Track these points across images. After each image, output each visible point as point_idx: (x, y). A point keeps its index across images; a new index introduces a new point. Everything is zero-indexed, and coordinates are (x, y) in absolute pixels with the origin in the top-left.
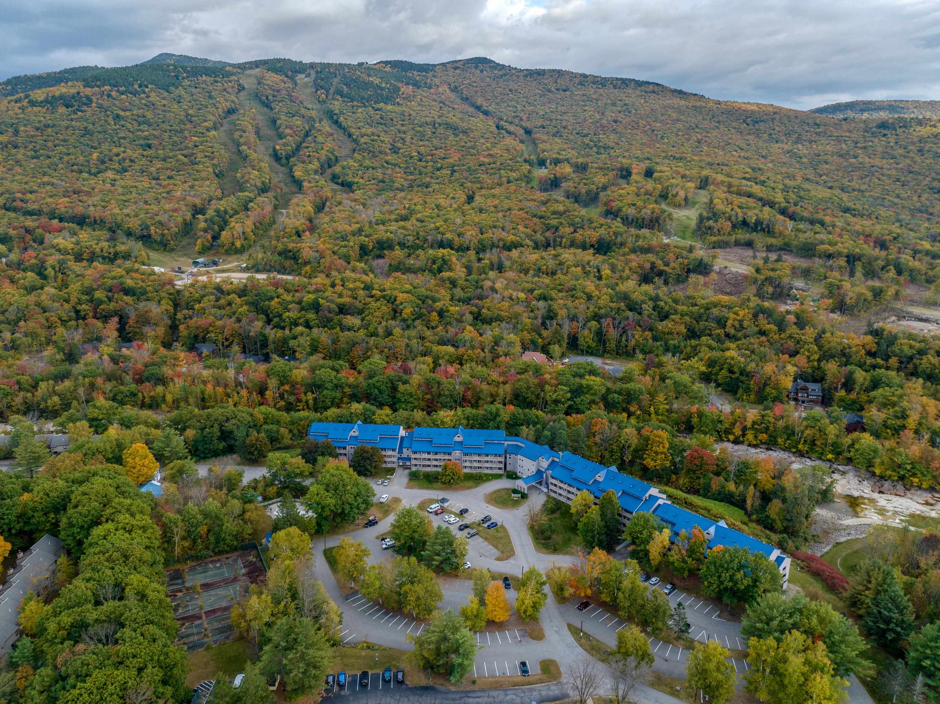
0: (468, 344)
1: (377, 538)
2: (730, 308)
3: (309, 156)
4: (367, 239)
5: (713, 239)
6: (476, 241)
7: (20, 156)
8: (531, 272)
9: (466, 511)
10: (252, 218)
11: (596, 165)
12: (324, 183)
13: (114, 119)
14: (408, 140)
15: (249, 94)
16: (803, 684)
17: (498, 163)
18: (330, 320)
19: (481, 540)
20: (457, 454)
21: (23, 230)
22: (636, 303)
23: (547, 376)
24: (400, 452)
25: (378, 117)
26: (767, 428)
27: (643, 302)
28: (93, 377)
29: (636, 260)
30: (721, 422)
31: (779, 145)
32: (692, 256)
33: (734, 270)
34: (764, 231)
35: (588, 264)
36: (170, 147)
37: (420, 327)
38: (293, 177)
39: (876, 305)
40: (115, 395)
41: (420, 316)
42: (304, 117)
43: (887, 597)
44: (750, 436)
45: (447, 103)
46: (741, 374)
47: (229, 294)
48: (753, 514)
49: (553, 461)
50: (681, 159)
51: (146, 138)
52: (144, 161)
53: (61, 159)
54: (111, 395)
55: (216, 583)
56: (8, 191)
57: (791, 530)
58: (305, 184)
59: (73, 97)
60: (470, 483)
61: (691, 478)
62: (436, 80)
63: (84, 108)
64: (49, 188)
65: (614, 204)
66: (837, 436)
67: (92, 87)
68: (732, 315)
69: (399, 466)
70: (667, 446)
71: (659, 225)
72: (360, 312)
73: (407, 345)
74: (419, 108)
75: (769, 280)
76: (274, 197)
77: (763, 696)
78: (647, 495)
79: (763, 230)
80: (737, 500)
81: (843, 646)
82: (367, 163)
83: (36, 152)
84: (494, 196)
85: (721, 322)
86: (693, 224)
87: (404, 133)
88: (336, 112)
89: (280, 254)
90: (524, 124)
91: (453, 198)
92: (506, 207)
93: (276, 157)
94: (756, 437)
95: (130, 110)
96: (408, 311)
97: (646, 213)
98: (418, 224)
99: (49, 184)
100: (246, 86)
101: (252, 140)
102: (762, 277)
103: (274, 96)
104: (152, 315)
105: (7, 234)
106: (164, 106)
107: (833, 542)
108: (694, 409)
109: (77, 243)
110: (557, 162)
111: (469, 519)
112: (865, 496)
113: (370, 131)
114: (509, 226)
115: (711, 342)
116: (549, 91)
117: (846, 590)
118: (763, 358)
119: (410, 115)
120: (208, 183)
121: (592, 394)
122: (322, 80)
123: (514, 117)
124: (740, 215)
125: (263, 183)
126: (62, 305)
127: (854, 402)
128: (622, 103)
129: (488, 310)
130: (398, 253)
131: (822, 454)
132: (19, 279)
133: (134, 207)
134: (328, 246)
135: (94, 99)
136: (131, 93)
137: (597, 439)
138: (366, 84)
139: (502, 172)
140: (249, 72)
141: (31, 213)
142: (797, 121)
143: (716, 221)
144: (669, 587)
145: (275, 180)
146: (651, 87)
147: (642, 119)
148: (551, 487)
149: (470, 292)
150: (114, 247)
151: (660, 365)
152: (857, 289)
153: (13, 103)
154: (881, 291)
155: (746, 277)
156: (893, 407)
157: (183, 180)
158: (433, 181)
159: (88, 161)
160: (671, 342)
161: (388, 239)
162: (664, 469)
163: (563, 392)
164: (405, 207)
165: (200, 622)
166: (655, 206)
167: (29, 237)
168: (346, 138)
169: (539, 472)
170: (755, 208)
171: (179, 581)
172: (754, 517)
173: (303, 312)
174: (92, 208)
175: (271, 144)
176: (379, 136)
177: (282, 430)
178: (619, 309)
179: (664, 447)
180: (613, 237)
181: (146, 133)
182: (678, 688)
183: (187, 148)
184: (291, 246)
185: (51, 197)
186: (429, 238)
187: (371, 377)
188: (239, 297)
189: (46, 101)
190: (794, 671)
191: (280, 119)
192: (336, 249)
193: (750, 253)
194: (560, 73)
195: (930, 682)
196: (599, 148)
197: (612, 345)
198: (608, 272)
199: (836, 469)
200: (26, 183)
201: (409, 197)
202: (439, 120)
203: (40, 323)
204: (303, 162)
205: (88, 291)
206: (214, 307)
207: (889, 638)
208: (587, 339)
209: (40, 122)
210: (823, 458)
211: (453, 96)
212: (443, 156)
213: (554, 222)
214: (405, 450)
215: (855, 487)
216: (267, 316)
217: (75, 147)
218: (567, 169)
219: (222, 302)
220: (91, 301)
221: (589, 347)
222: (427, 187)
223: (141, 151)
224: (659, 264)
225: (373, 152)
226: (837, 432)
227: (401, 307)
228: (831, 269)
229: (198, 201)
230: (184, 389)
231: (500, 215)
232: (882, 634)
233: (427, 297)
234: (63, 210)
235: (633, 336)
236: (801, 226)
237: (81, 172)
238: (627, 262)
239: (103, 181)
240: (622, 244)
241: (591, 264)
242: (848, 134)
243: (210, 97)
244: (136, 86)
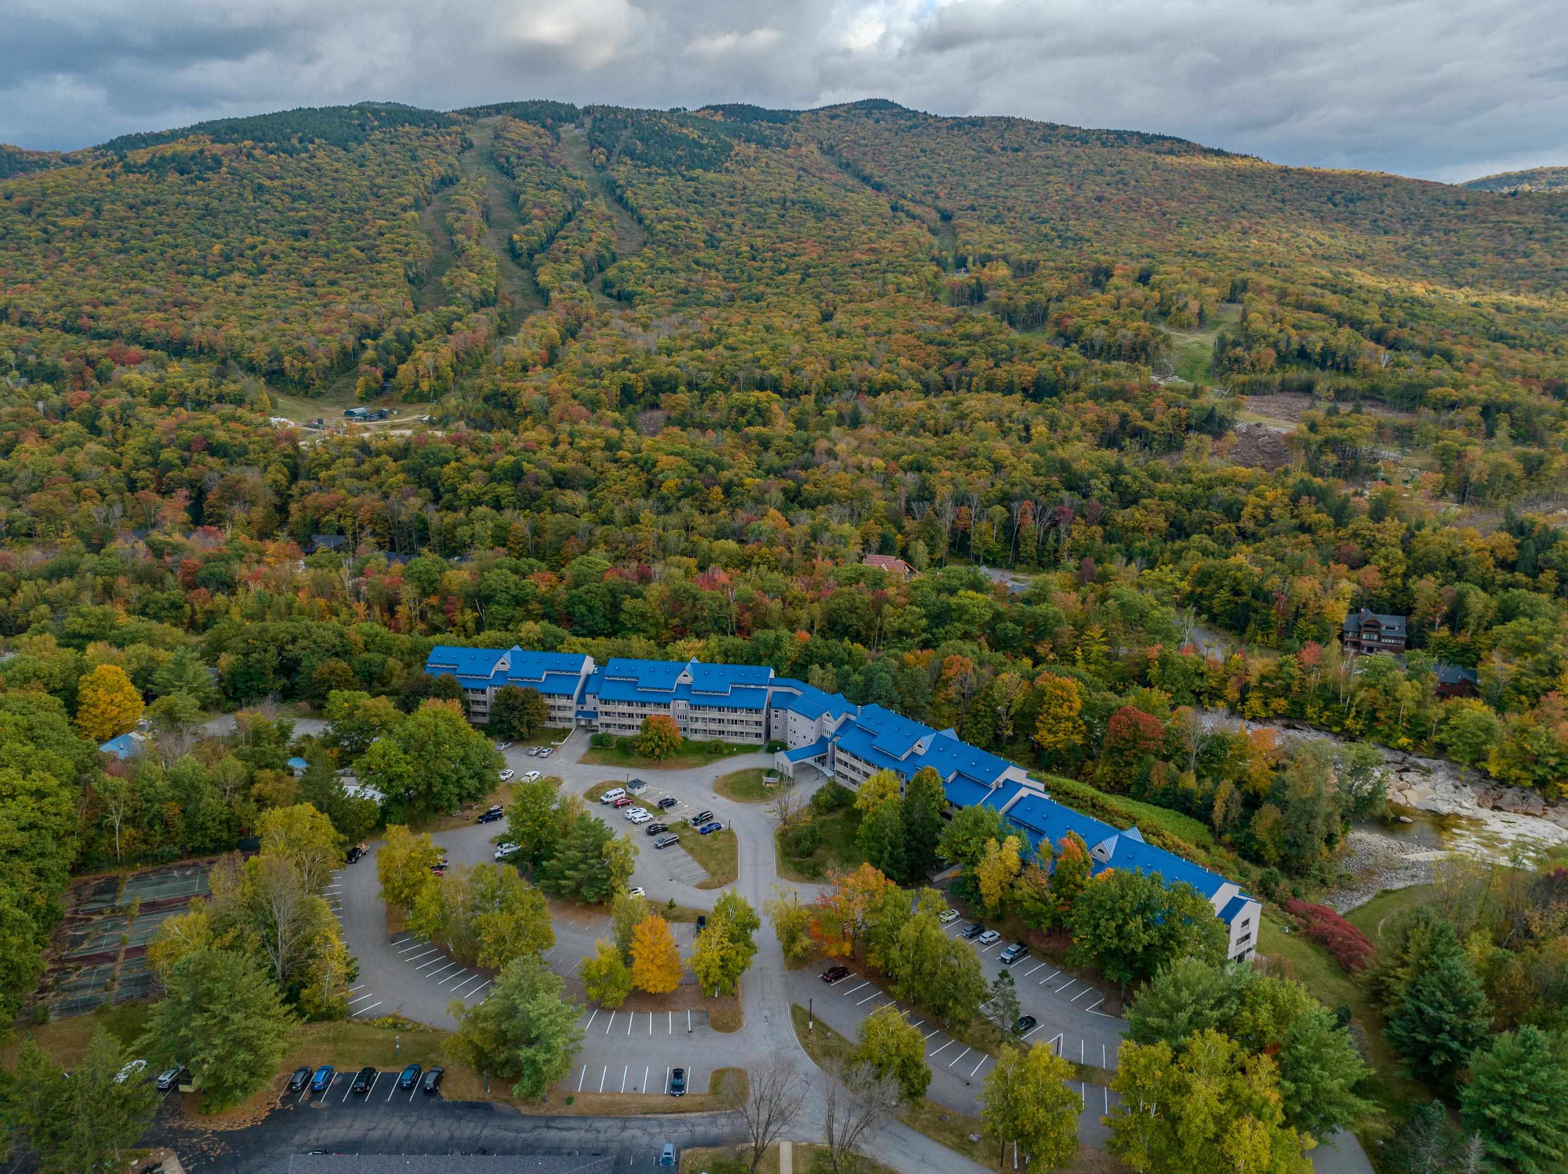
0: (764, 538)
1: (492, 842)
2: (1249, 487)
3: (567, 251)
4: (634, 376)
5: (1242, 378)
6: (821, 381)
7: (98, 250)
8: (906, 428)
9: (670, 803)
10: (452, 345)
11: (1051, 264)
12: (585, 293)
13: (254, 192)
14: (737, 225)
15: (480, 155)
16: (1217, 1139)
17: (884, 263)
18: (535, 497)
19: (683, 852)
20: (681, 706)
21: (83, 363)
22: (1081, 479)
23: (891, 591)
24: (581, 700)
25: (690, 190)
26: (1288, 688)
27: (1093, 475)
28: (112, 575)
29: (1092, 411)
30: (1201, 675)
31: (1390, 237)
32: (1195, 403)
33: (1273, 429)
34: (1338, 369)
35: (1009, 416)
36: (339, 235)
37: (687, 510)
38: (537, 284)
39: (1529, 488)
40: (146, 606)
41: (689, 492)
42: (565, 190)
43: (1435, 979)
44: (1255, 702)
45: (813, 171)
46: (1255, 596)
47: (378, 456)
48: (1226, 831)
49: (847, 720)
50: (1207, 255)
51: (301, 221)
52: (295, 257)
53: (162, 253)
54: (139, 606)
55: (171, 902)
56: (71, 303)
57: (1294, 863)
58: (554, 295)
59: (193, 157)
60: (699, 758)
61: (1116, 764)
62: (799, 137)
63: (209, 175)
64: (135, 298)
65: (1070, 322)
66: (1419, 704)
67: (224, 143)
68: (1252, 499)
69: (579, 727)
70: (1078, 705)
71: (1148, 355)
72: (590, 485)
73: (660, 539)
74: (762, 177)
75: (1330, 443)
76: (500, 315)
77: (1138, 1160)
78: (1001, 779)
79: (1336, 367)
80: (1198, 806)
81: (1316, 1069)
82: (663, 262)
83: (123, 242)
84: (867, 312)
85: (1232, 511)
86: (1208, 356)
87: (732, 216)
88: (621, 182)
89: (486, 399)
90: (940, 204)
91: (798, 316)
92: (884, 327)
93: (513, 253)
94: (1266, 704)
95: (281, 178)
96: (671, 483)
97: (1124, 337)
98: (727, 353)
99: (137, 292)
100: (475, 142)
101: (475, 225)
102: (1319, 438)
103: (519, 157)
104: (245, 486)
105: (56, 367)
106: (337, 171)
107: (1378, 889)
108: (1154, 652)
109: (160, 380)
110: (985, 260)
111: (672, 817)
112: (1464, 812)
113: (673, 212)
114: (882, 357)
115: (1208, 542)
116: (990, 151)
117: (1364, 967)
118: (1298, 569)
119: (745, 188)
120: (392, 291)
121: (968, 622)
122: (602, 132)
123: (924, 194)
124: (1295, 339)
125: (484, 292)
126: (107, 471)
127: (1465, 649)
128: (1114, 169)
129: (815, 485)
130: (683, 396)
131: (1388, 736)
132: (54, 432)
133: (265, 327)
134: (566, 385)
135: (226, 161)
136: (285, 151)
137: (953, 692)
138: (675, 138)
139: (889, 276)
140: (484, 121)
141: (99, 336)
142: (1424, 198)
143: (1249, 348)
144: (1013, 948)
145: (506, 290)
146: (1167, 145)
147: (1147, 196)
148: (840, 767)
149: (791, 458)
150: (217, 386)
151: (1104, 578)
152: (1492, 456)
153: (100, 169)
154: (1541, 462)
155: (1289, 439)
156: (1533, 655)
157: (353, 286)
158: (769, 290)
159: (205, 257)
160: (1138, 544)
161: (670, 375)
162: (1072, 749)
163: (915, 617)
164: (711, 330)
165: (110, 965)
166: (1141, 323)
167: (89, 372)
168: (635, 225)
169: (822, 741)
170: (1323, 328)
171: (108, 897)
172: (1227, 838)
173: (494, 484)
174: (198, 328)
175: (506, 232)
176: (688, 221)
177: (391, 662)
178: (1048, 487)
179: (1071, 708)
180: (1062, 375)
181: (303, 214)
182: (974, 1138)
183: (366, 236)
184: (505, 386)
185: (136, 311)
186: (741, 375)
187: (577, 585)
188: (395, 461)
189: (151, 164)
190: (1197, 1111)
191: (525, 193)
192: (578, 390)
193: (1305, 402)
194: (1010, 122)
195: (1500, 1152)
196: (1065, 240)
197: (1030, 548)
198: (1042, 429)
199: (1412, 765)
200: (102, 291)
201: (724, 315)
202: (793, 196)
203: (62, 495)
204: (556, 260)
205: (153, 450)
206: (351, 475)
207: (1436, 1062)
208: (987, 538)
209: (136, 196)
210: (1391, 744)
211: (824, 160)
212: (792, 251)
213: (961, 351)
214: (589, 698)
215: (1446, 796)
216: (436, 491)
217: (186, 235)
218: (1002, 271)
219: (366, 467)
220: (155, 464)
221: (988, 551)
222: (757, 301)
223: (290, 242)
224: (1136, 415)
225: (676, 246)
226: (1418, 695)
227: (660, 477)
228: (1452, 425)
229: (371, 320)
230: (260, 598)
231: (871, 340)
232: (1421, 1054)
233: (708, 461)
234: (152, 330)
235: (1069, 532)
236: (1405, 358)
237: (191, 274)
238: (1078, 412)
239: (225, 288)
240: (1076, 388)
241: (1015, 416)
242: (1516, 218)
243: (414, 158)
244: (295, 141)
